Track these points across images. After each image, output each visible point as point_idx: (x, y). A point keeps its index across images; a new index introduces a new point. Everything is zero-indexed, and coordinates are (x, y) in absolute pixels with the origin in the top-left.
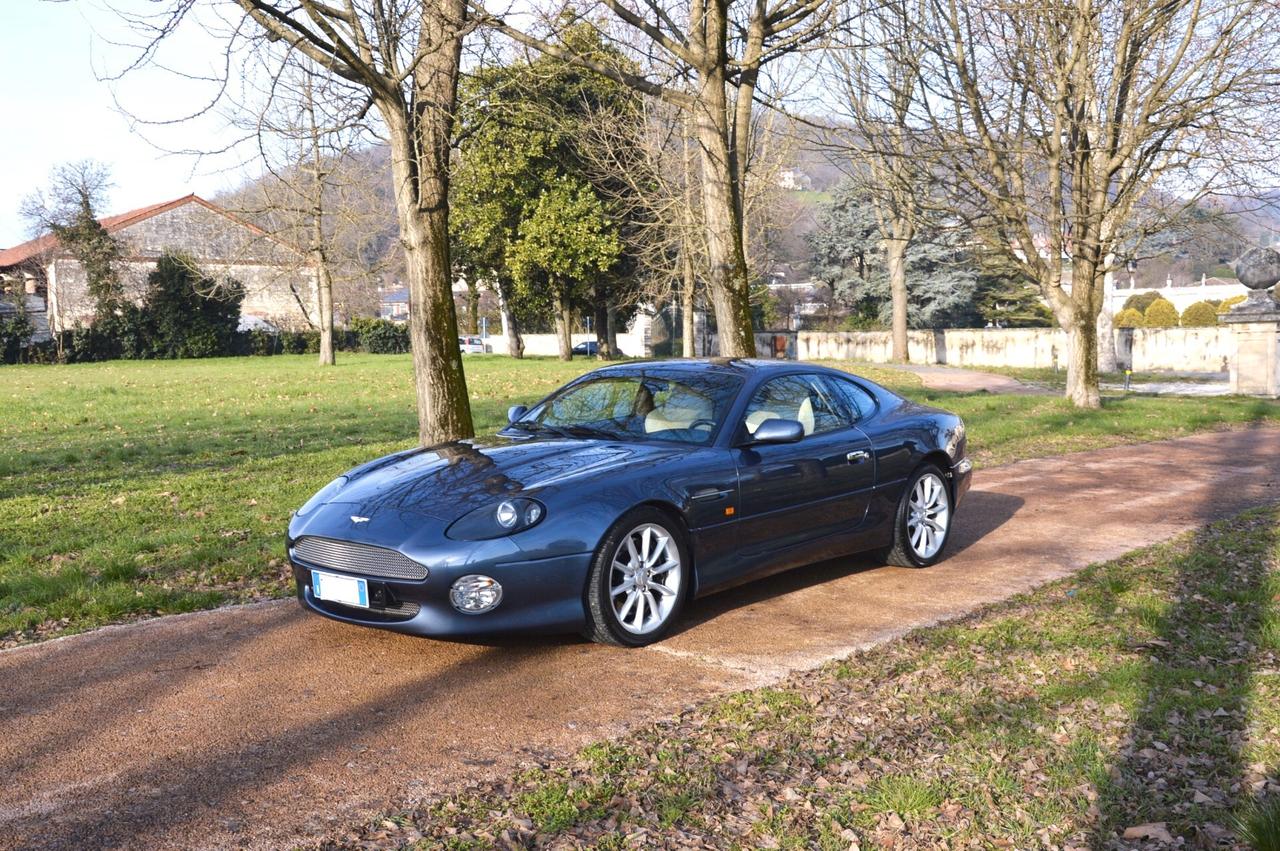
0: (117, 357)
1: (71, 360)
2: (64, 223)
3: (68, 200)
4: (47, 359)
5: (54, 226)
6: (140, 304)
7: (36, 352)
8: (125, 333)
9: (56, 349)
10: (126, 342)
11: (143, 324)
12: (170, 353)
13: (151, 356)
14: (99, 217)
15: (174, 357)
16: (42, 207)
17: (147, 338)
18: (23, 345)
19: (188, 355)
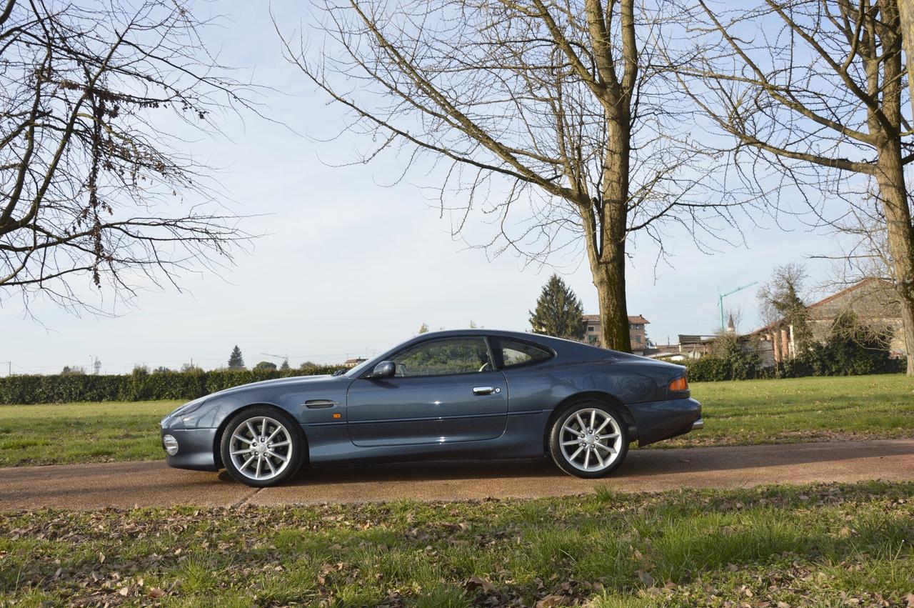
0: (811, 375)
1: (783, 377)
2: (779, 301)
3: (782, 287)
4: (769, 377)
5: (775, 302)
6: (824, 343)
7: (763, 373)
8: (814, 361)
9: (775, 370)
10: (815, 367)
11: (826, 355)
12: (843, 372)
13: (831, 374)
14: (799, 295)
15: (846, 374)
16: (769, 292)
17: (828, 363)
18: (757, 369)
19: (855, 373)
